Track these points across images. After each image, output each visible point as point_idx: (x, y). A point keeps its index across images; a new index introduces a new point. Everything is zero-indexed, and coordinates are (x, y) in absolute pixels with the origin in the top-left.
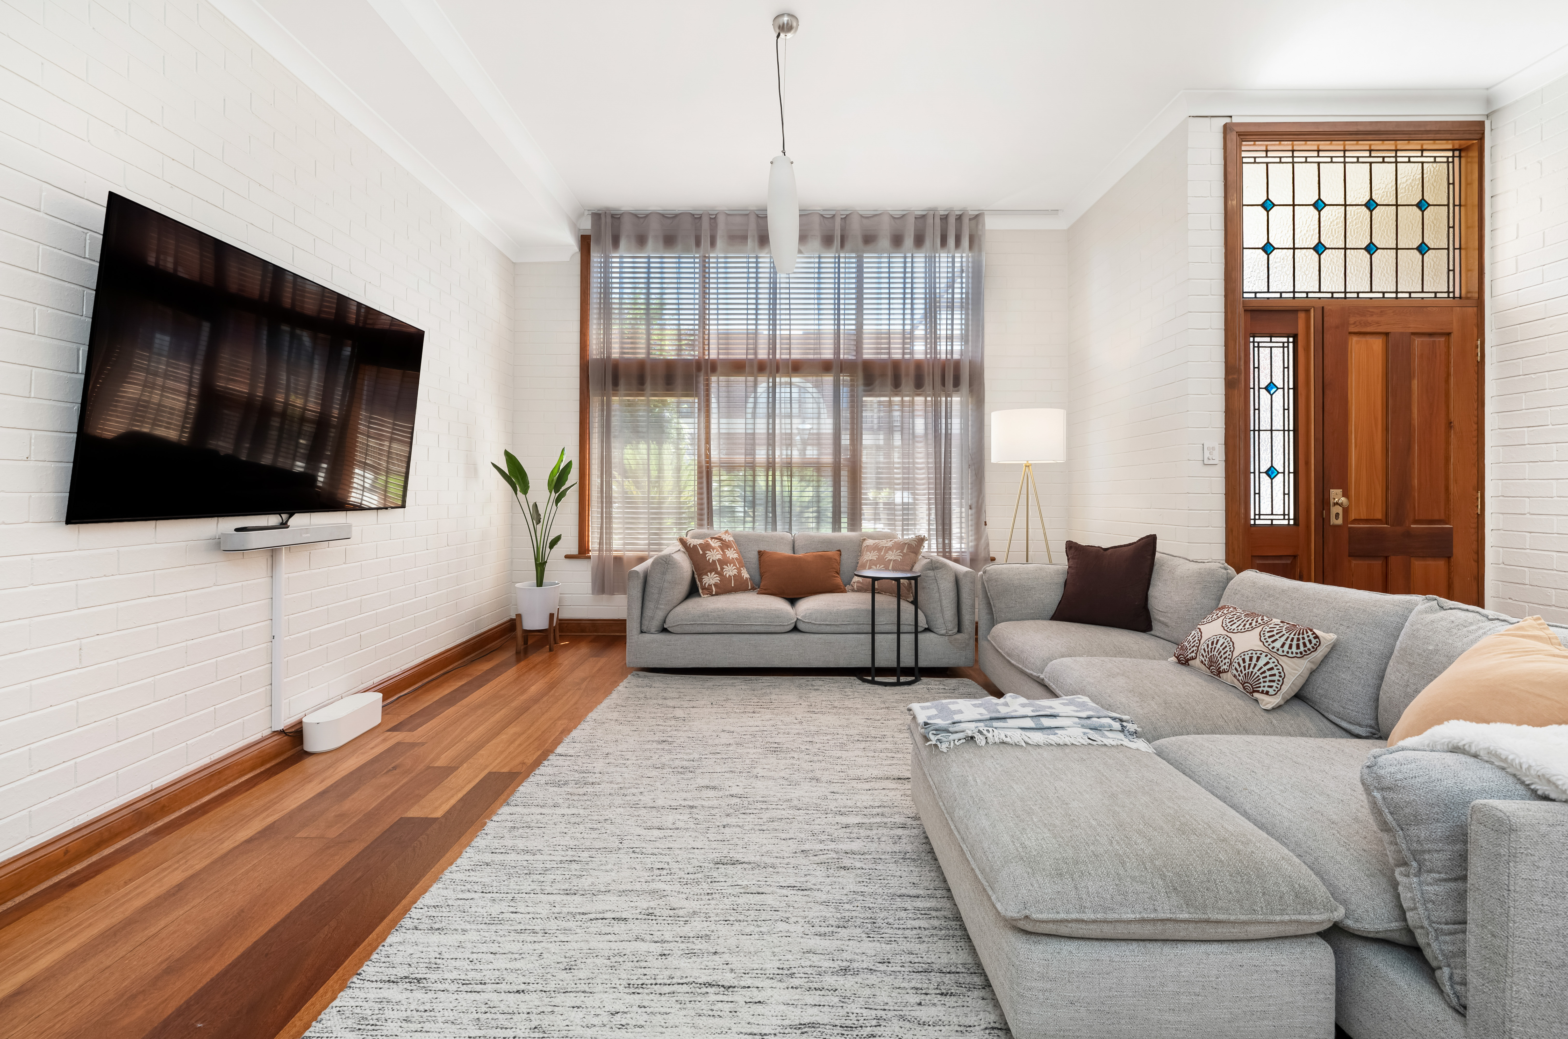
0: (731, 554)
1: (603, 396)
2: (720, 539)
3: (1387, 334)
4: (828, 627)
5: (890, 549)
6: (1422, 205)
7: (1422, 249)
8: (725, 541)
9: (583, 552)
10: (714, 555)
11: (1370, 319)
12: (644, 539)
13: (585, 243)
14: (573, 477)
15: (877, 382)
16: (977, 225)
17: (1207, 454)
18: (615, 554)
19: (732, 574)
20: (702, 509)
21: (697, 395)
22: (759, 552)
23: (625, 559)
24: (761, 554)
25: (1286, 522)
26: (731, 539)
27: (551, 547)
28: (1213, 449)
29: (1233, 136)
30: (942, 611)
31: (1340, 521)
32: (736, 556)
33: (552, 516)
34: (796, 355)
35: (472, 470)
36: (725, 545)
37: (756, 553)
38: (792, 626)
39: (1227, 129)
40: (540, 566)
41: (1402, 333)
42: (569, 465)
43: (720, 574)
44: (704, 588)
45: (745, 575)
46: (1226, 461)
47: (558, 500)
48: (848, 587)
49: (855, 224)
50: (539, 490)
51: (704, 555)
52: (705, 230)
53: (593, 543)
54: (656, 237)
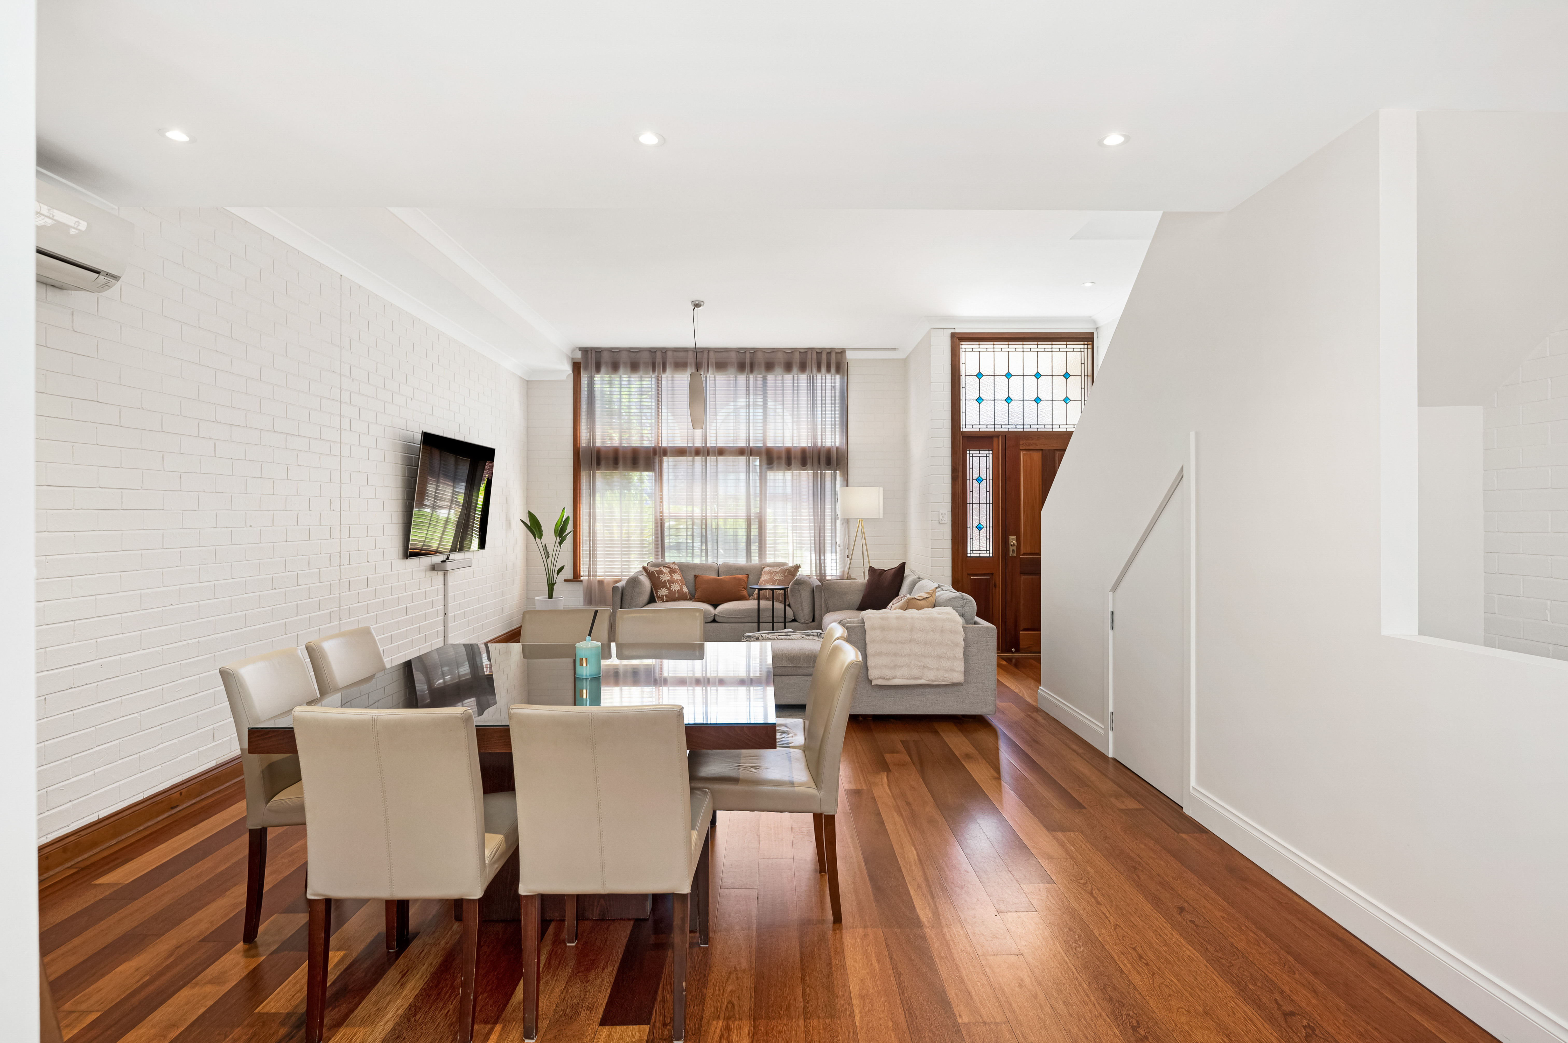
0: (677, 577)
1: (590, 471)
2: (669, 567)
3: (1042, 450)
4: (734, 619)
5: (778, 573)
6: (1066, 376)
7: (1066, 400)
8: (672, 569)
9: (576, 577)
10: (665, 577)
11: (1032, 442)
12: (618, 568)
13: (577, 367)
14: (569, 528)
15: (775, 463)
16: (842, 356)
17: (941, 517)
18: (599, 578)
19: (676, 589)
20: (658, 545)
21: (653, 470)
22: (695, 576)
23: (605, 581)
25: (988, 555)
26: (677, 567)
27: (558, 573)
28: (945, 514)
29: (956, 340)
30: (802, 609)
31: (1015, 555)
32: (679, 578)
33: (557, 553)
34: (721, 444)
36: (672, 571)
37: (693, 576)
38: (712, 619)
39: (953, 335)
40: (551, 586)
41: (1049, 450)
42: (568, 519)
43: (669, 589)
44: (658, 598)
45: (685, 590)
46: (953, 521)
47: (561, 543)
48: (752, 597)
49: (760, 357)
50: (549, 536)
51: (659, 577)
52: (659, 360)
53: (583, 571)
54: (625, 364)
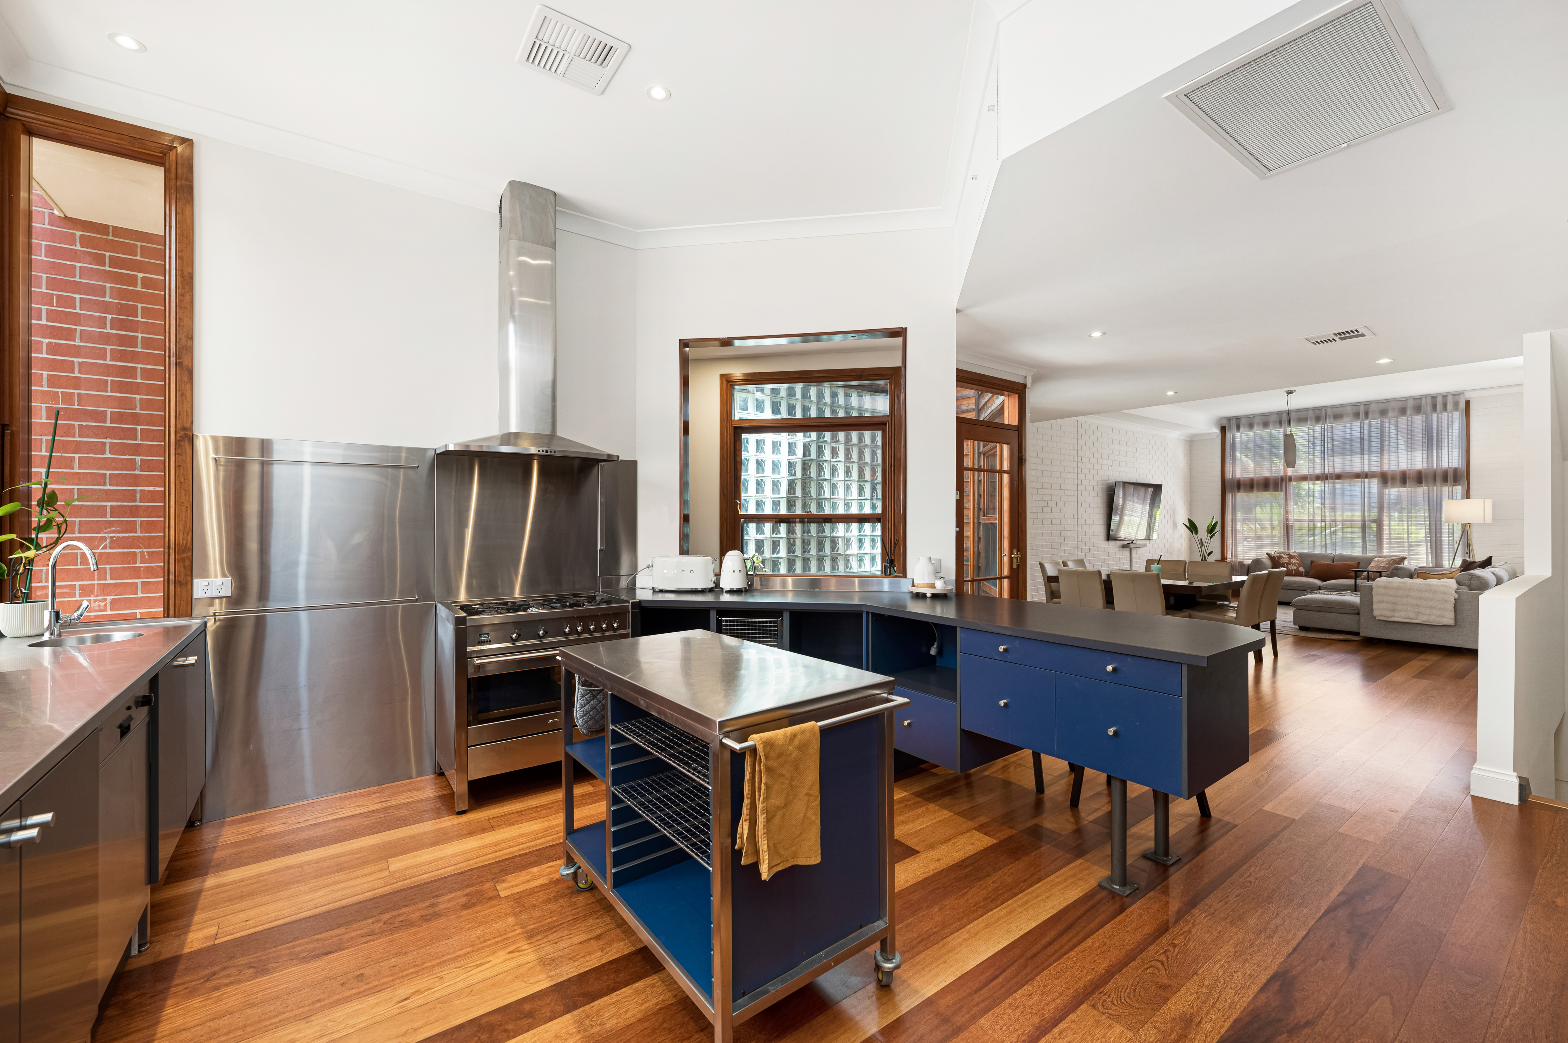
0: (1295, 561)
1: (1233, 493)
2: (1290, 555)
5: (1386, 561)
8: (1292, 555)
9: (1224, 558)
10: (1286, 561)
12: (1251, 554)
13: (1223, 430)
14: (1218, 528)
15: (1389, 483)
18: (1240, 558)
19: (1294, 569)
20: (1284, 541)
21: (1281, 491)
23: (1243, 559)
24: (1312, 562)
26: (1297, 555)
27: (1209, 556)
32: (1298, 562)
33: (1209, 543)
35: (1175, 526)
36: (1293, 557)
37: (1310, 561)
42: (1216, 523)
45: (1302, 570)
47: (1211, 537)
49: (1373, 407)
50: (1203, 533)
51: (1279, 560)
52: (1285, 417)
53: (1229, 556)
54: (1258, 424)
